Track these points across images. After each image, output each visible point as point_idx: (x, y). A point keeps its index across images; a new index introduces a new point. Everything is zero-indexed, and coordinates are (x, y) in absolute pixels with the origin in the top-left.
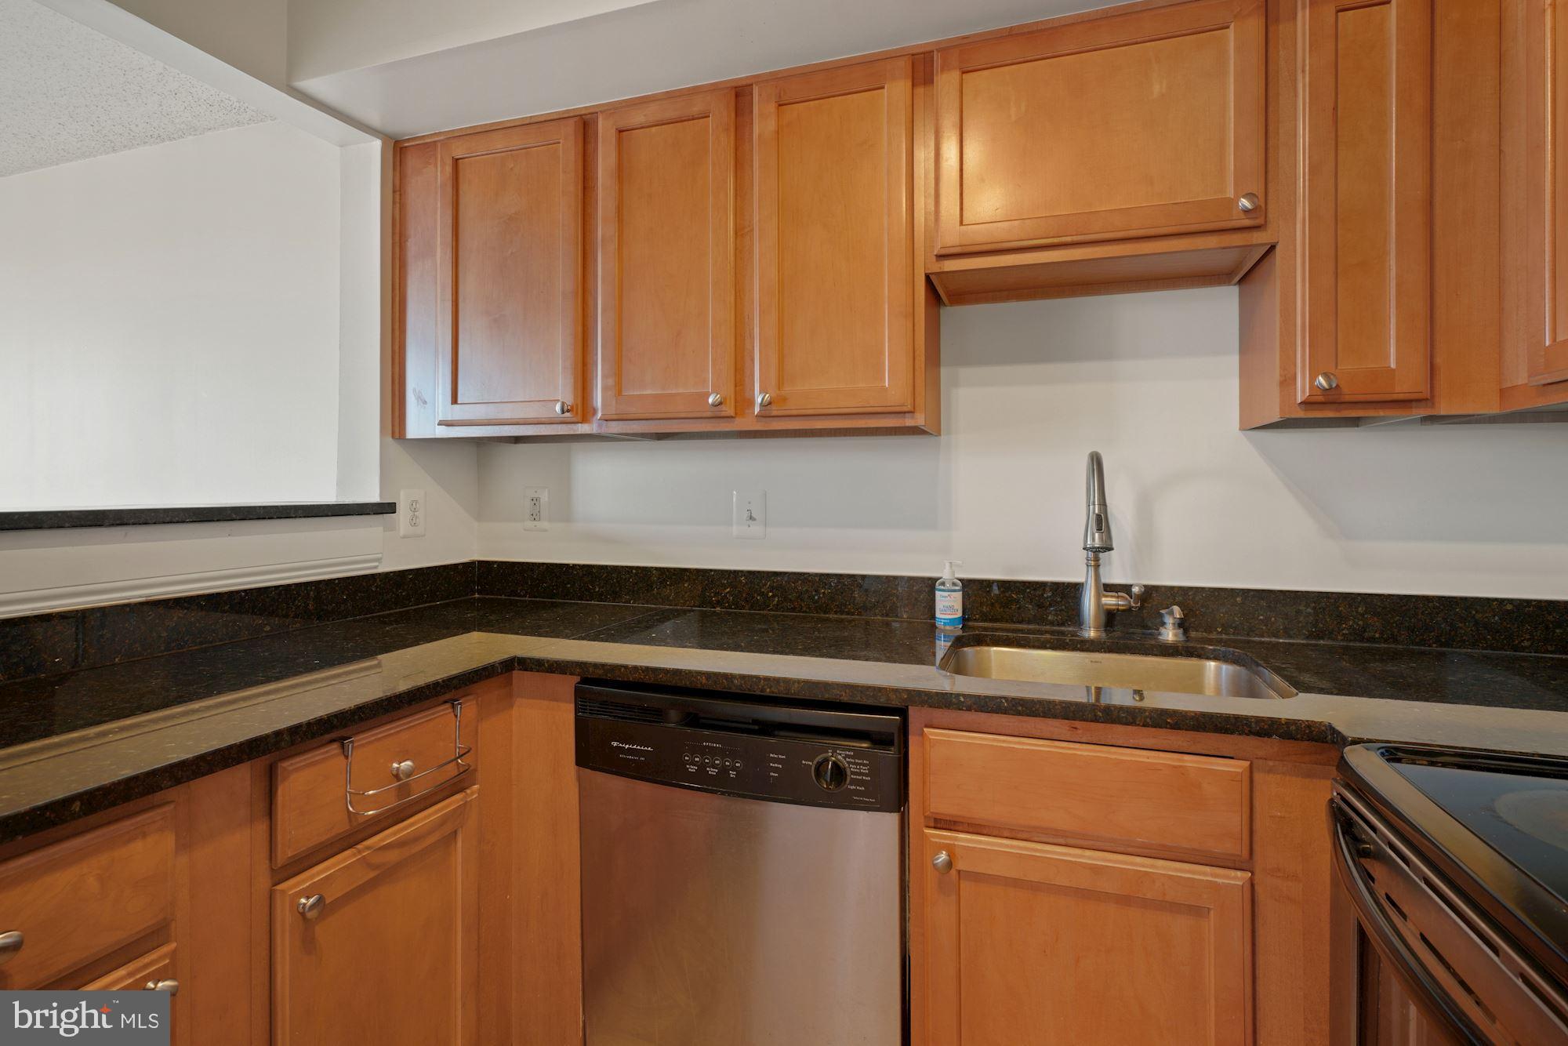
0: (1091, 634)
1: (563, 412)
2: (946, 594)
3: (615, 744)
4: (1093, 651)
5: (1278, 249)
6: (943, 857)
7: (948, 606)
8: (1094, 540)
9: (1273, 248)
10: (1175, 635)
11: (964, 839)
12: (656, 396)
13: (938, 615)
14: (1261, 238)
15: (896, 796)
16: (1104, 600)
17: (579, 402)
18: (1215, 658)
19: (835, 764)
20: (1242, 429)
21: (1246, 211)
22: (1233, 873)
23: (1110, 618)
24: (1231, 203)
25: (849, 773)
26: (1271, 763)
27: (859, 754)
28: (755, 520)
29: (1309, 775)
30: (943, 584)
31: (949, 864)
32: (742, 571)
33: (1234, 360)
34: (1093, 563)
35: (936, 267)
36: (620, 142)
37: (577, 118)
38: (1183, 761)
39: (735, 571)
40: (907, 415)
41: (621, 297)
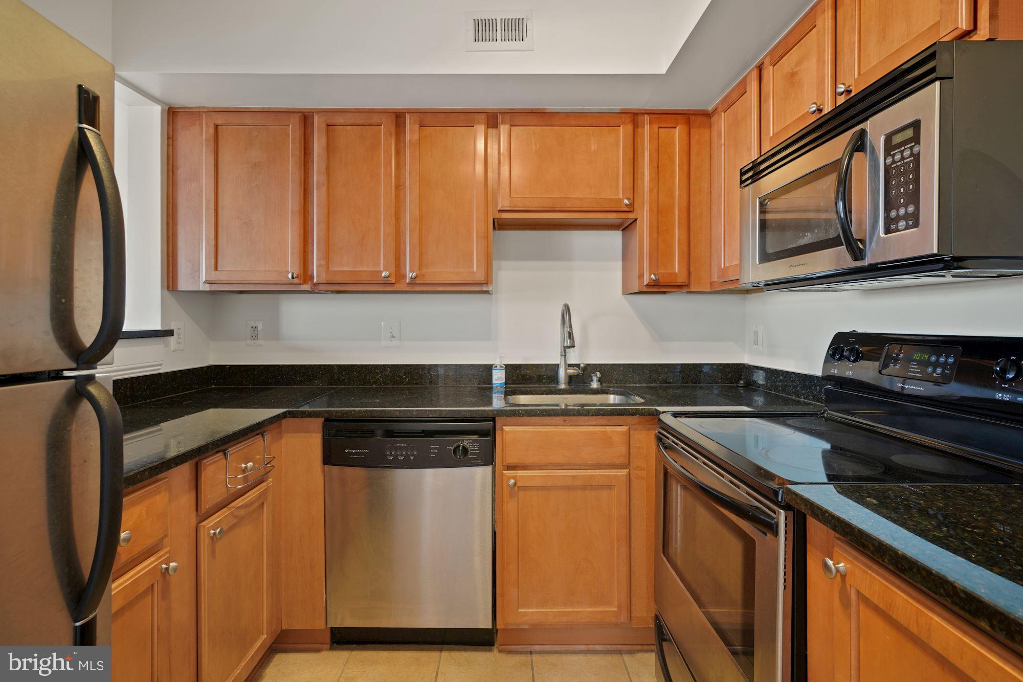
0: (562, 386)
1: (293, 278)
2: (498, 371)
3: (347, 451)
4: (563, 394)
5: (638, 220)
6: (512, 481)
7: (499, 377)
8: (567, 343)
9: (636, 220)
10: (597, 385)
11: (520, 473)
12: (351, 271)
13: (494, 381)
14: (631, 216)
15: (488, 458)
16: (569, 371)
17: (302, 272)
18: (613, 394)
19: (463, 446)
20: (623, 294)
21: (627, 205)
22: (623, 470)
23: (571, 379)
24: (621, 201)
25: (469, 450)
26: (636, 426)
27: (474, 441)
28: (394, 337)
29: (649, 430)
30: (496, 367)
31: (515, 483)
32: (388, 365)
33: (620, 264)
34: (563, 354)
35: (498, 216)
36: (328, 131)
37: (300, 114)
38: (606, 429)
39: (384, 365)
40: (484, 285)
41: (328, 217)
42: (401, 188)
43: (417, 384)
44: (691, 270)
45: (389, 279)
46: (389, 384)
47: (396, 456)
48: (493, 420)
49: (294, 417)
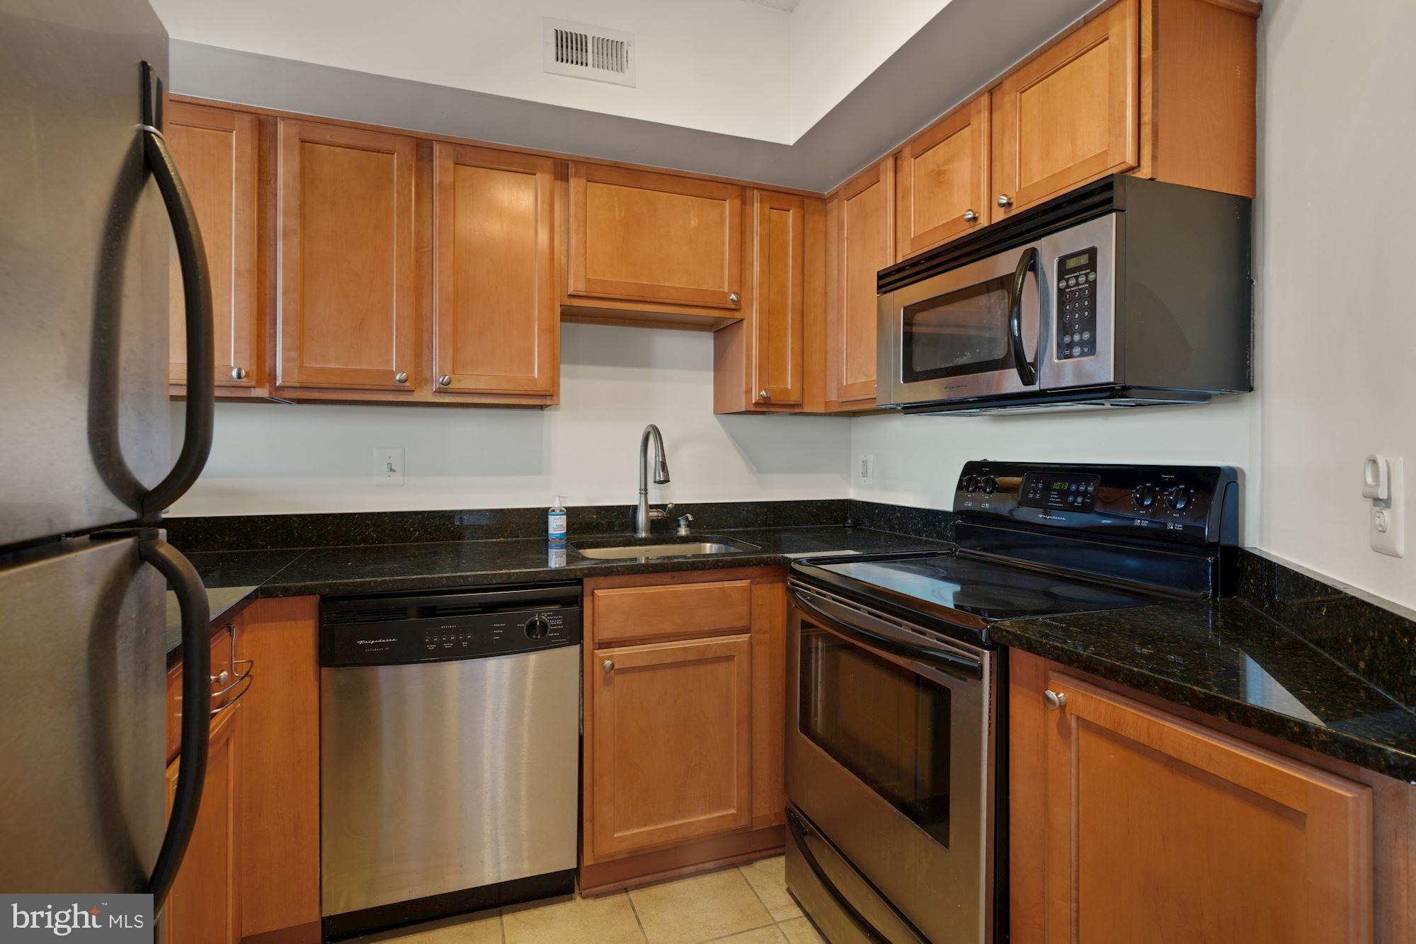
0: (643, 535)
1: (239, 377)
2: (558, 517)
3: (361, 642)
4: (646, 545)
5: (745, 322)
6: (608, 663)
7: (557, 525)
8: (660, 476)
9: (742, 320)
10: (686, 531)
11: (618, 651)
12: (342, 370)
13: (551, 531)
14: (738, 315)
15: (574, 634)
16: (650, 514)
17: (254, 368)
18: (708, 542)
19: (541, 622)
20: (714, 413)
21: (733, 300)
22: (744, 635)
23: (654, 525)
24: (726, 295)
25: (549, 625)
26: (757, 579)
27: (556, 613)
28: (394, 471)
29: (772, 582)
30: (553, 511)
31: (613, 665)
32: (385, 513)
33: (711, 374)
34: (644, 492)
35: (568, 302)
36: (302, 150)
37: (254, 116)
38: (724, 584)
39: (379, 513)
40: (548, 397)
41: (303, 285)
42: (424, 250)
43: (432, 540)
44: (805, 386)
45: (407, 384)
46: (387, 542)
47: (440, 644)
48: (580, 582)
49: (271, 597)
